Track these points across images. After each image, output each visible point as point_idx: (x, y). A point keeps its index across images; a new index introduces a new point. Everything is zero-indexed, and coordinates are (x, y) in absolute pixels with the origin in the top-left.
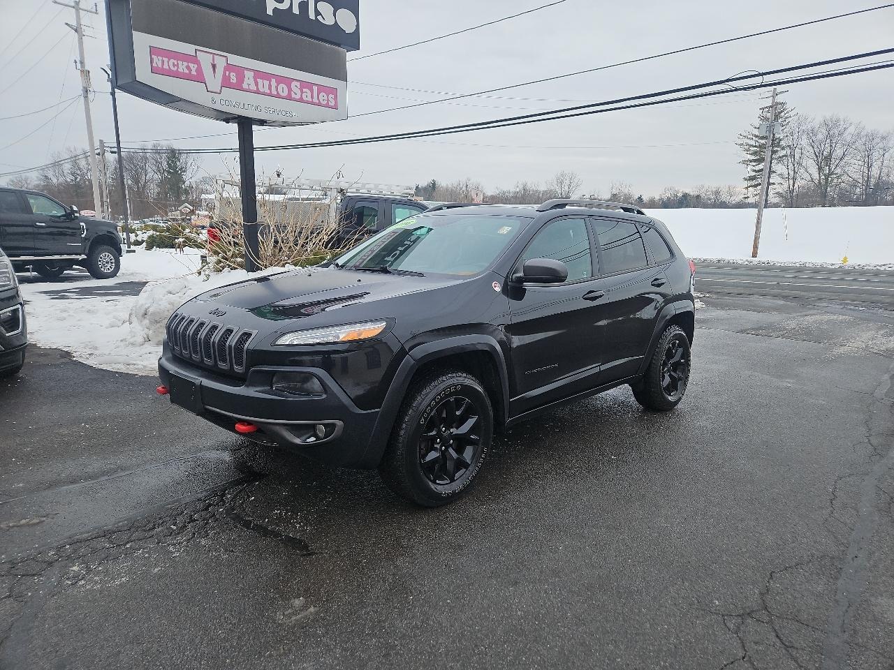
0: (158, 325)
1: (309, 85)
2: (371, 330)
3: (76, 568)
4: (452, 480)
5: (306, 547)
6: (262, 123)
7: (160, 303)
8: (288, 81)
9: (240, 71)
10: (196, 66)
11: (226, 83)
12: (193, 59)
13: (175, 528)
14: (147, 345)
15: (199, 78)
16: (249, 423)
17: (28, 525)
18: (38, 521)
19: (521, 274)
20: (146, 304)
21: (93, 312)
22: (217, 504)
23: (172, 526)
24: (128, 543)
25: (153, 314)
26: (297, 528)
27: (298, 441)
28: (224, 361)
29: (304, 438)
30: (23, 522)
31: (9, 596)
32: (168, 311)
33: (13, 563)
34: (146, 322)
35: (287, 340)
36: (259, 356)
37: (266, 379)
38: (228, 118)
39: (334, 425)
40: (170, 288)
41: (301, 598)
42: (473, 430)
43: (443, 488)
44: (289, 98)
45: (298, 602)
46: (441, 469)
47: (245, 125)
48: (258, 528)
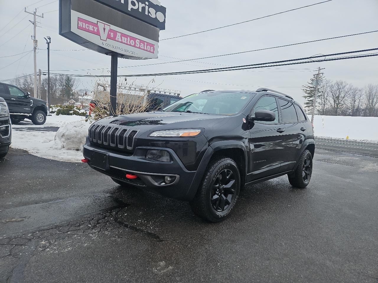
0: (69, 141)
1: (143, 42)
2: (195, 132)
3: (43, 242)
4: (223, 210)
5: (158, 238)
7: (71, 131)
8: (135, 39)
9: (115, 33)
10: (97, 28)
11: (109, 37)
12: (96, 25)
13: (90, 226)
14: (63, 149)
15: (98, 33)
16: (132, 174)
17: (16, 221)
18: (21, 220)
19: (254, 116)
20: (63, 131)
22: (109, 216)
23: (89, 225)
24: (68, 232)
25: (67, 135)
27: (156, 184)
28: (122, 144)
29: (159, 183)
30: (13, 220)
31: (10, 255)
32: (74, 134)
33: (10, 239)
34: (63, 139)
35: (155, 134)
36: (141, 142)
37: (144, 153)
39: (175, 177)
40: (75, 125)
41: (163, 262)
42: (233, 186)
43: (220, 213)
44: (134, 46)
45: (162, 263)
46: (221, 203)
47: (115, 56)
48: (132, 228)
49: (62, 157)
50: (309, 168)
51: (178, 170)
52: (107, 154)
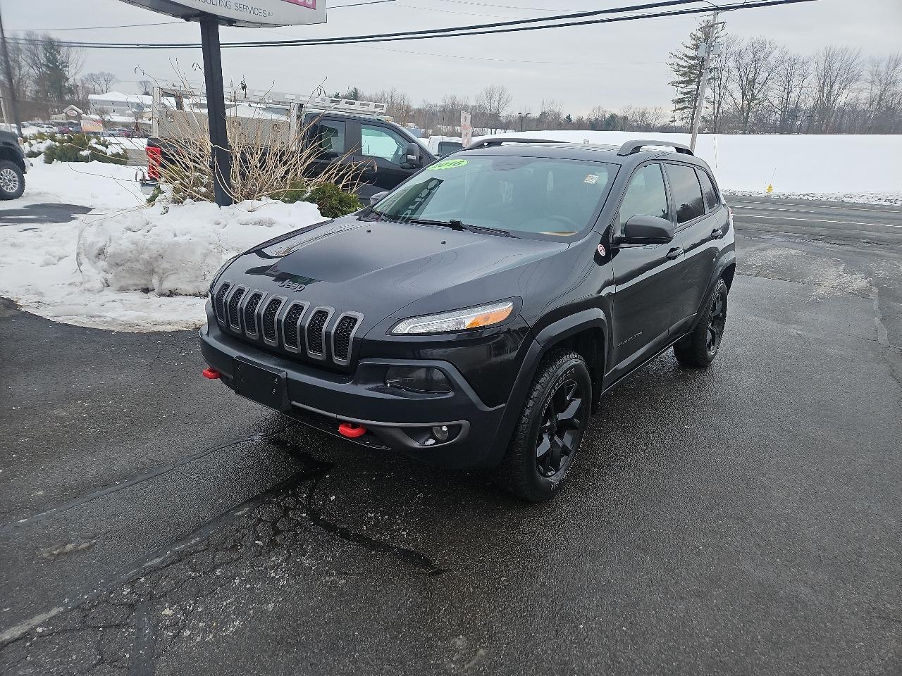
0: (120, 268)
2: (496, 313)
3: (168, 612)
4: (557, 470)
6: (230, 22)
7: (120, 242)
13: (260, 543)
14: (106, 291)
16: (355, 426)
17: (76, 551)
18: (87, 545)
19: (618, 234)
20: (98, 242)
21: (18, 246)
22: (295, 508)
23: (257, 542)
24: (215, 568)
25: (113, 255)
26: (405, 536)
27: (416, 445)
28: (318, 349)
29: (422, 441)
30: (69, 547)
31: (102, 661)
32: (131, 252)
33: (84, 610)
34: (102, 264)
35: (403, 328)
37: (378, 375)
38: (188, 14)
39: (460, 426)
40: (129, 223)
41: (461, 637)
42: (578, 413)
45: (460, 642)
46: (551, 461)
47: (210, 24)
48: (362, 540)
49: (114, 315)
50: (720, 320)
51: (465, 409)
52: (283, 375)
